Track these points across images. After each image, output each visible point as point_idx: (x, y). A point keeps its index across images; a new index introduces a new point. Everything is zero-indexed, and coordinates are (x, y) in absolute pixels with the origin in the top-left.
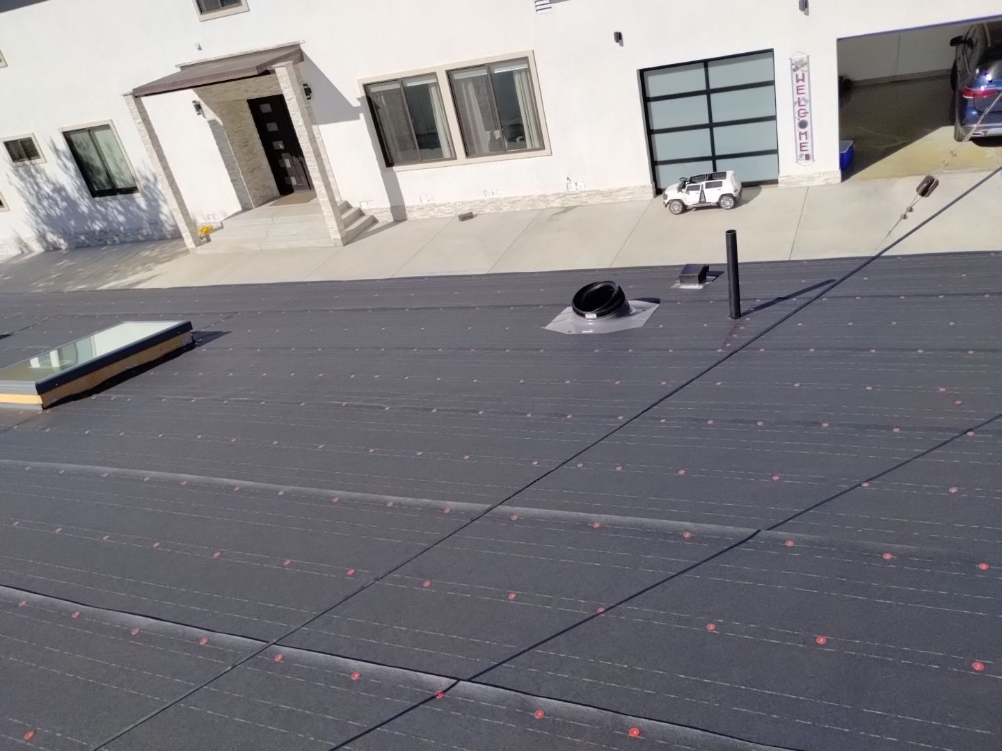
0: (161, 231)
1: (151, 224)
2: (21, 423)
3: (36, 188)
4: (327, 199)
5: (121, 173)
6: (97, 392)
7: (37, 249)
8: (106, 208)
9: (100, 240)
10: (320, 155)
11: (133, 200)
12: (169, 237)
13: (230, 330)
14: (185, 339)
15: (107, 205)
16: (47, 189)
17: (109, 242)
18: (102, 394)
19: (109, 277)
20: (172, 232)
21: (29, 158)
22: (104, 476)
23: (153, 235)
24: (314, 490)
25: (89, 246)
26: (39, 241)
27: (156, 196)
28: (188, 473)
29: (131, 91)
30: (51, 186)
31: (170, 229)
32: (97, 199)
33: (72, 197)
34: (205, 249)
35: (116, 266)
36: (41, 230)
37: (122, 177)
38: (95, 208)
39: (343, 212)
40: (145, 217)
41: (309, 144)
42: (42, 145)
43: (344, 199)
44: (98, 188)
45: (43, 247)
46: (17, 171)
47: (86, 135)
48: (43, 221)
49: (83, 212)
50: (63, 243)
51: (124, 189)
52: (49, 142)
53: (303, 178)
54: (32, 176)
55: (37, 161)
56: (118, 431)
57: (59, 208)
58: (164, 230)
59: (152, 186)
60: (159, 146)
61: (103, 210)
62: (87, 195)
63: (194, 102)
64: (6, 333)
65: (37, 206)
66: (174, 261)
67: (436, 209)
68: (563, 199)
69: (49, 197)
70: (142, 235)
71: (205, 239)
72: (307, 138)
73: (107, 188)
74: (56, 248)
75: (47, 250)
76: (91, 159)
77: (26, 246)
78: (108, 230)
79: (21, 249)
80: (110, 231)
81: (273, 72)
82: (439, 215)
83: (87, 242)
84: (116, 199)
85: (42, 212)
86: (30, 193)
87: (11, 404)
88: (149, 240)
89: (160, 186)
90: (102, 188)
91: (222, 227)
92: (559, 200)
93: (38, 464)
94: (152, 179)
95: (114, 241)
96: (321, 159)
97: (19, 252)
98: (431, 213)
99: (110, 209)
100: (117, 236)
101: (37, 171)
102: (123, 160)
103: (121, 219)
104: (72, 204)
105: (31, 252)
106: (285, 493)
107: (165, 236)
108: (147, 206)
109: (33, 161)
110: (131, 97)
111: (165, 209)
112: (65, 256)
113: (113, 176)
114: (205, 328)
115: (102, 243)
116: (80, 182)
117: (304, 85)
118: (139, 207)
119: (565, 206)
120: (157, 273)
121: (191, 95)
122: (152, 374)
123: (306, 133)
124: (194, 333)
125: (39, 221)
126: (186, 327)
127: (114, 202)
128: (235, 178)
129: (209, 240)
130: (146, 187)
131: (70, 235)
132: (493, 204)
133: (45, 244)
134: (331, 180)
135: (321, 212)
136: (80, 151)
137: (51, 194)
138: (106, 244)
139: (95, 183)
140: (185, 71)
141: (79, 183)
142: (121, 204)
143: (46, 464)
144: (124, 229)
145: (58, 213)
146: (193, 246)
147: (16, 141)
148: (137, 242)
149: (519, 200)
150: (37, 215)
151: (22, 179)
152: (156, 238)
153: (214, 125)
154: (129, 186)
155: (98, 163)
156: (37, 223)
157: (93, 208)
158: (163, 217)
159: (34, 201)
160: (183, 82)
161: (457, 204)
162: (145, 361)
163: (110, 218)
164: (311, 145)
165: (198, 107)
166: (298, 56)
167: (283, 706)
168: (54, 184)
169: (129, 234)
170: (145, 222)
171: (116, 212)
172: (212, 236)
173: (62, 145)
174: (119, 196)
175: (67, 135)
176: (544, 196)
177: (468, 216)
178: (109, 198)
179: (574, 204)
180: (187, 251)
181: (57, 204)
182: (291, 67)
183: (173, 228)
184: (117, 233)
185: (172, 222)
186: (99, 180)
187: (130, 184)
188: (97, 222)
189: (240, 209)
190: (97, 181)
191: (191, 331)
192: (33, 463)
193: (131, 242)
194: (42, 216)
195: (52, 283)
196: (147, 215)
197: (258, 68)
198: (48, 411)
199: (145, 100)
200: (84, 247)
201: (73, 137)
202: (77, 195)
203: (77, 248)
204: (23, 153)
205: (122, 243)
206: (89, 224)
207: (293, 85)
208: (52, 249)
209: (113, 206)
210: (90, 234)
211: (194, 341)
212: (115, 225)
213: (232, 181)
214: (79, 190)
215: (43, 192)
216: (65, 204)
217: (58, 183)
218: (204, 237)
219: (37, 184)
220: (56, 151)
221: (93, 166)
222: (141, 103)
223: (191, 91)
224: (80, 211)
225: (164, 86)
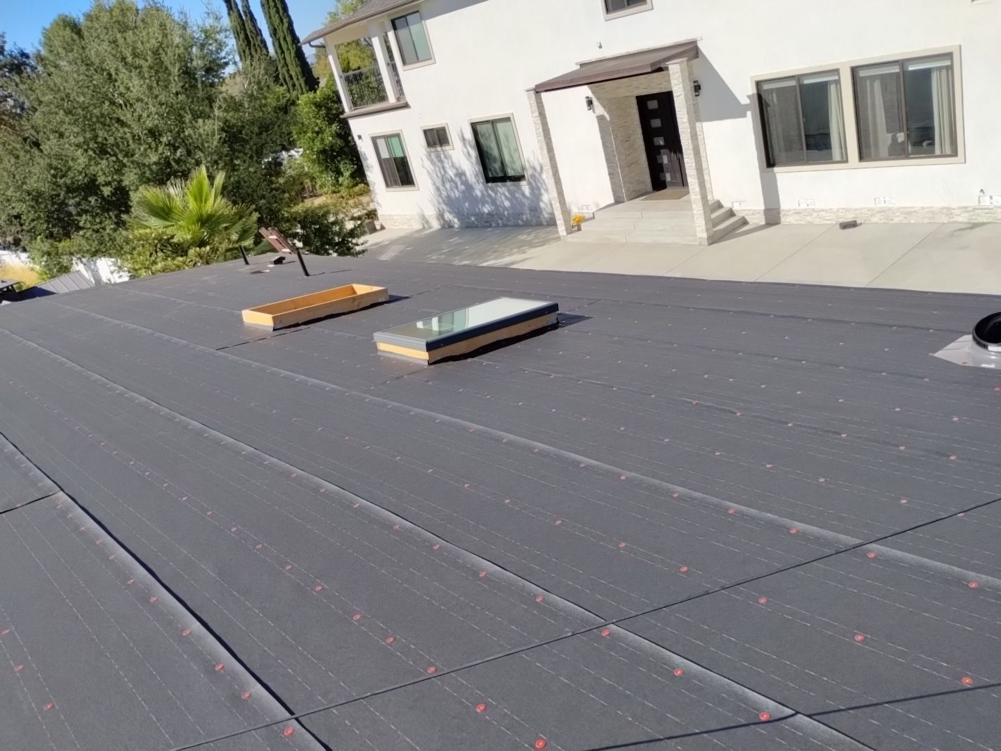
0: (539, 217)
1: (531, 210)
2: (411, 374)
3: (442, 172)
4: (699, 197)
5: (513, 162)
6: (473, 357)
7: (436, 225)
8: (496, 194)
9: (487, 222)
10: (699, 152)
11: (519, 188)
12: (545, 223)
13: (591, 316)
14: (550, 319)
15: (497, 191)
16: (451, 173)
17: (493, 225)
18: (476, 359)
19: (489, 256)
20: (549, 219)
21: (441, 145)
22: (471, 431)
23: (531, 220)
24: (656, 482)
25: (477, 227)
26: (438, 219)
27: (540, 185)
28: (542, 443)
29: (534, 86)
30: (454, 171)
31: (546, 216)
32: (490, 184)
33: (470, 182)
34: (576, 238)
35: (496, 246)
36: (441, 209)
37: (514, 166)
38: (487, 191)
39: (713, 211)
40: (527, 204)
41: (690, 141)
42: (453, 136)
43: (716, 198)
44: (492, 174)
45: (440, 224)
46: (430, 156)
47: (489, 126)
48: (444, 201)
49: (477, 196)
50: (456, 223)
51: (514, 176)
52: (459, 132)
53: (678, 176)
54: (441, 162)
55: (446, 148)
56: (486, 393)
57: (458, 191)
58: (541, 217)
59: (537, 175)
60: (550, 138)
61: (493, 194)
62: (482, 180)
63: (588, 97)
64: (406, 296)
65: (441, 188)
66: (546, 247)
67: (815, 214)
68: (972, 213)
69: (452, 181)
70: (522, 220)
71: (576, 228)
72: (689, 136)
73: (500, 176)
74: (451, 226)
75: (443, 227)
76: (491, 148)
77: (427, 222)
78: (495, 213)
79: (423, 224)
80: (496, 214)
81: (667, 69)
82: (817, 221)
83: (476, 222)
84: (505, 186)
85: (444, 193)
86: (437, 176)
87: (404, 356)
88: (527, 225)
89: (544, 176)
90: (495, 175)
91: (594, 218)
92: (966, 215)
93: (421, 411)
94: (538, 169)
95: (498, 224)
96: (700, 157)
97: (421, 227)
98: (809, 218)
99: (499, 194)
100: (501, 219)
101: (445, 156)
102: (517, 150)
103: (507, 204)
104: (469, 187)
105: (430, 228)
106: (627, 478)
107: (541, 222)
108: (530, 194)
109: (443, 148)
110: (533, 92)
111: (545, 198)
112: (456, 234)
113: (507, 165)
114: (569, 311)
115: (487, 224)
116: (479, 168)
117: (695, 82)
118: (523, 195)
119: (972, 221)
120: (528, 257)
121: (585, 91)
122: (519, 347)
123: (689, 131)
124: (559, 314)
125: (441, 201)
126: (553, 308)
127: (503, 188)
128: (613, 172)
129: (579, 229)
130: (532, 176)
131: (463, 215)
132: (883, 214)
133: (442, 222)
134: (706, 178)
135: (691, 209)
136: (482, 141)
137: (454, 178)
138: (491, 226)
139: (490, 170)
140: (584, 68)
141: (477, 169)
142: (509, 191)
143: (426, 412)
144: (508, 214)
145: (457, 195)
146: (565, 233)
147: (433, 129)
148: (517, 226)
149: (916, 212)
150: (440, 195)
151: (433, 163)
152: (533, 224)
153: (602, 119)
154: (518, 175)
155: (495, 153)
156: (439, 203)
157: (485, 193)
158: (542, 205)
159: (439, 184)
160: (580, 79)
161: (841, 211)
162: (514, 335)
163: (498, 203)
164: (692, 143)
165: (590, 103)
166: (693, 52)
167: (605, 680)
168: (457, 169)
169: (511, 218)
170: (526, 208)
171: (503, 198)
172: (583, 225)
173: (469, 135)
174: (509, 183)
175: (474, 126)
176: (948, 209)
177: (853, 224)
178: (499, 184)
179: (985, 221)
180: (559, 238)
181: (457, 187)
182: (685, 63)
183: (550, 216)
184: (501, 216)
185: (549, 210)
186: (495, 169)
187: (519, 172)
188: (487, 206)
189: (613, 201)
190: (492, 169)
191: (557, 312)
192: (416, 409)
193: (512, 226)
194: (443, 196)
195: (443, 257)
196: (529, 202)
197: (652, 65)
198: (432, 367)
199: (544, 95)
200: (474, 227)
201: (479, 128)
202: (474, 180)
203: (467, 227)
204: (438, 141)
205: (505, 226)
206: (480, 207)
207: (683, 81)
208: (447, 226)
209: (502, 190)
210: (480, 216)
211: (558, 323)
212: (501, 209)
213: (610, 174)
214: (476, 175)
215: (447, 176)
216: (463, 187)
217: (460, 167)
218: (576, 226)
219: (444, 168)
220: (463, 139)
221: (491, 155)
222: (541, 98)
223: (586, 87)
224: (474, 194)
225: (563, 82)
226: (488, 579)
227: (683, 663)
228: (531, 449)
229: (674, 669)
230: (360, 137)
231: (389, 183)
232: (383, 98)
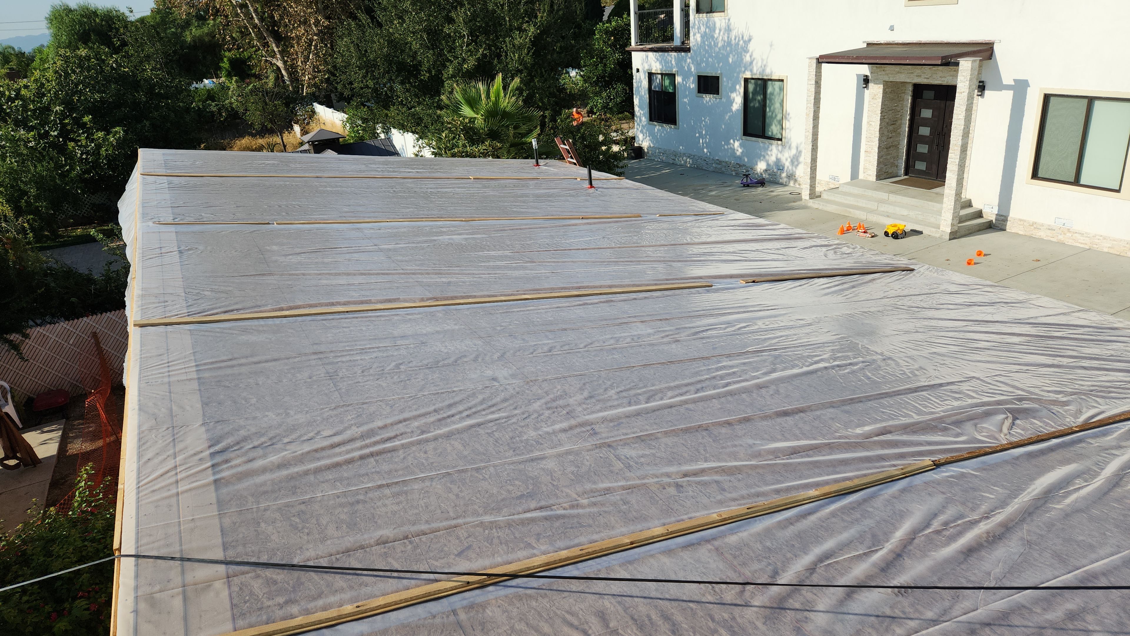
1: (778, 169)
4: (953, 191)
8: (753, 148)
10: (966, 151)
21: (712, 93)
23: (777, 178)
29: (818, 56)
32: (747, 138)
39: (963, 207)
42: (724, 86)
43: (968, 197)
44: (751, 129)
47: (763, 84)
51: (771, 135)
53: (934, 167)
55: (716, 96)
60: (819, 108)
62: (740, 132)
63: (867, 76)
67: (1069, 235)
72: (961, 133)
73: (758, 132)
81: (957, 64)
84: (758, 141)
90: (754, 130)
96: (966, 154)
109: (713, 96)
110: (815, 61)
113: (767, 125)
116: (741, 122)
117: (980, 82)
121: (865, 70)
134: (966, 176)
135: (941, 202)
136: (751, 96)
139: (751, 124)
140: (871, 48)
141: (738, 122)
146: (807, 198)
147: (707, 76)
154: (776, 135)
160: (866, 58)
161: (1098, 237)
164: (962, 139)
165: (867, 81)
166: (987, 54)
174: (765, 140)
175: (747, 81)
178: (756, 139)
180: (800, 200)
182: (978, 62)
186: (755, 124)
187: (778, 133)
197: (943, 58)
199: (824, 65)
201: (751, 83)
204: (709, 89)
207: (971, 80)
209: (756, 144)
210: (729, 164)
222: (820, 68)
223: (867, 66)
230: (638, 70)
231: (653, 118)
232: (671, 38)
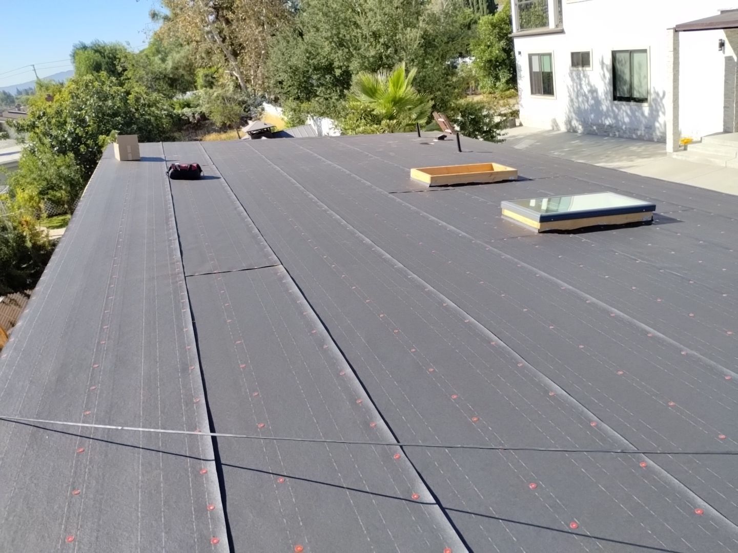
0: (652, 134)
1: (646, 128)
2: (523, 237)
3: (579, 87)
5: (641, 86)
6: (574, 233)
7: (563, 128)
8: (619, 110)
9: (605, 132)
11: (640, 108)
12: (656, 140)
13: (683, 220)
14: (646, 216)
15: (621, 108)
16: (586, 89)
17: (611, 135)
18: (577, 236)
19: (602, 159)
20: (660, 137)
21: (583, 66)
22: (562, 288)
23: (645, 135)
24: (712, 363)
25: (596, 134)
26: (566, 124)
27: (659, 108)
29: (675, 26)
30: (589, 88)
31: (658, 134)
32: (616, 102)
33: (600, 99)
34: (680, 156)
35: (609, 152)
36: (570, 117)
37: (640, 90)
38: (612, 107)
40: (644, 122)
42: (595, 60)
44: (620, 94)
45: (567, 129)
46: (572, 73)
47: (627, 55)
48: (574, 111)
49: (603, 110)
50: (580, 129)
51: (638, 98)
52: (601, 59)
54: (580, 79)
55: (587, 69)
56: (580, 263)
57: (588, 104)
58: (654, 134)
59: (659, 100)
61: (616, 110)
62: (610, 98)
63: (721, 40)
64: (531, 178)
65: (575, 100)
66: (652, 159)
69: (585, 95)
70: (636, 134)
71: (683, 148)
73: (626, 96)
74: (575, 131)
75: (569, 131)
76: (624, 72)
77: (557, 125)
78: (614, 125)
79: (553, 127)
80: (616, 127)
83: (596, 131)
84: (629, 105)
85: (576, 105)
86: (574, 90)
87: (518, 221)
88: (640, 139)
89: (664, 101)
90: (623, 95)
91: (701, 142)
93: (525, 265)
94: (661, 95)
95: (615, 135)
97: (551, 128)
99: (622, 111)
100: (619, 131)
101: (584, 76)
102: (646, 77)
103: (627, 120)
104: (598, 102)
105: (558, 130)
107: (653, 138)
108: (649, 114)
109: (584, 68)
110: (672, 30)
111: (661, 119)
112: (578, 138)
113: (634, 88)
114: (664, 213)
115: (605, 134)
116: (610, 88)
118: (643, 114)
120: (635, 164)
121: (721, 34)
122: (614, 233)
124: (654, 214)
125: (572, 110)
126: (651, 208)
127: (626, 106)
128: (728, 105)
129: (685, 149)
130: (655, 100)
131: (588, 124)
133: (569, 127)
136: (618, 66)
137: (587, 93)
138: (608, 135)
139: (619, 90)
140: (724, 15)
141: (608, 89)
142: (631, 109)
143: (530, 267)
144: (626, 128)
145: (586, 108)
146: (671, 151)
147: (579, 53)
148: (630, 139)
150: (572, 106)
151: (573, 80)
152: (645, 139)
153: (729, 60)
154: (642, 97)
155: (627, 77)
156: (570, 112)
157: (610, 108)
158: (657, 125)
159: (574, 96)
160: (718, 23)
162: (612, 223)
163: (619, 118)
165: (722, 45)
168: (591, 87)
169: (627, 132)
170: (642, 125)
171: (625, 114)
172: (690, 147)
173: (608, 61)
174: (632, 103)
175: (614, 54)
178: (624, 103)
180: (665, 154)
181: (587, 101)
183: (661, 135)
184: (618, 129)
185: (662, 130)
186: (623, 90)
187: (644, 95)
188: (609, 119)
189: (722, 130)
190: (621, 90)
191: (654, 212)
192: (523, 263)
193: (626, 138)
194: (574, 107)
195: (563, 154)
196: (646, 121)
198: (541, 235)
199: (681, 34)
200: (593, 134)
201: (618, 55)
202: (603, 97)
203: (588, 134)
204: (581, 62)
205: (620, 137)
206: (603, 119)
208: (572, 131)
209: (625, 107)
210: (601, 126)
211: (652, 220)
212: (620, 123)
213: (725, 107)
214: (606, 94)
215: (582, 91)
216: (593, 102)
217: (594, 86)
218: (683, 145)
219: (581, 85)
220: (603, 63)
221: (623, 79)
222: (678, 36)
223: (722, 31)
224: (601, 109)
225: (702, 24)
226: (556, 398)
227: (705, 506)
228: (608, 313)
229: (695, 508)
230: (520, 53)
231: (534, 91)
232: (544, 24)
